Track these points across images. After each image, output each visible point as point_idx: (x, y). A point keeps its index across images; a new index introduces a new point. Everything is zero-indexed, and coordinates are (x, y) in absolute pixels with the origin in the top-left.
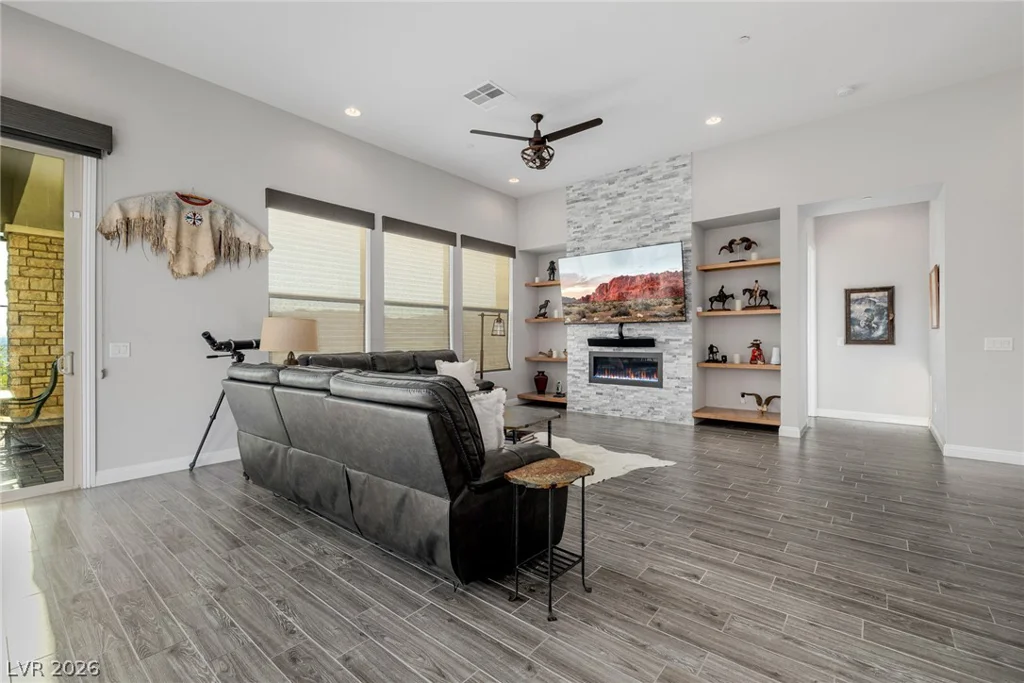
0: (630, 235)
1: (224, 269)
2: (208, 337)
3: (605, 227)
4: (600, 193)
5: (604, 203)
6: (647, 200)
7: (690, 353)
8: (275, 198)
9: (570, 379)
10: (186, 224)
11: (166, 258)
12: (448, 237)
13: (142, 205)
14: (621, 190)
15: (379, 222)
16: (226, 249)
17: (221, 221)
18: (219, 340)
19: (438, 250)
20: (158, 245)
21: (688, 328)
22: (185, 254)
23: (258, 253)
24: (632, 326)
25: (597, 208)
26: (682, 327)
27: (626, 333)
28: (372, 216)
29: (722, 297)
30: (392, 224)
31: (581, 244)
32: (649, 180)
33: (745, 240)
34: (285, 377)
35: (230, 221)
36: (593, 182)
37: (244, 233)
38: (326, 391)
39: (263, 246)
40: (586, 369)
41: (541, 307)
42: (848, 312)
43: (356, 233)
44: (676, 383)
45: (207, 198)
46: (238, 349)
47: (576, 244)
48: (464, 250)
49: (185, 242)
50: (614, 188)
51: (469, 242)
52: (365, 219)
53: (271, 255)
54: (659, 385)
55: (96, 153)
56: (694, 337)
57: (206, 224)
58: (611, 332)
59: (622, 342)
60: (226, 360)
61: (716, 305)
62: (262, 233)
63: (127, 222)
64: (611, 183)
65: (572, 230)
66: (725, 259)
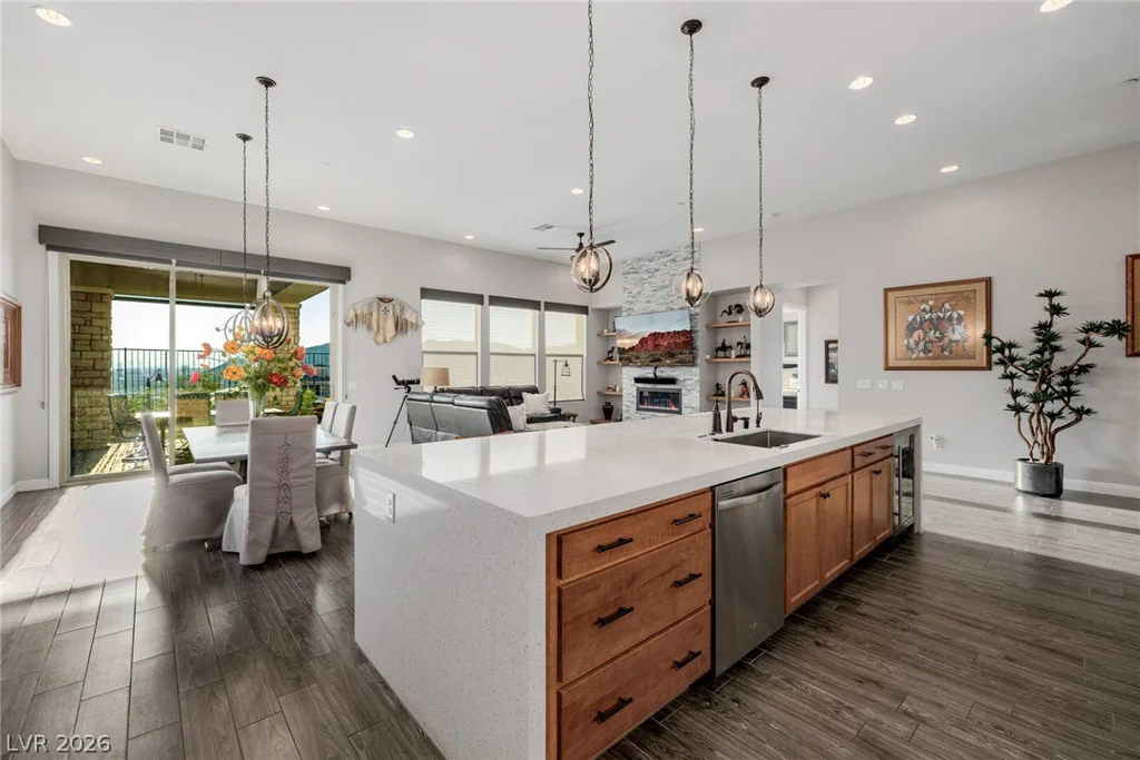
0: (663, 301)
1: (399, 337)
2: (394, 377)
3: (647, 294)
4: (644, 268)
5: (646, 276)
6: (673, 275)
7: (698, 389)
8: (426, 293)
9: (624, 408)
10: (382, 313)
11: (372, 334)
12: (534, 305)
13: (362, 307)
14: (657, 267)
15: (486, 300)
16: (401, 326)
17: (398, 310)
18: (400, 379)
19: (528, 315)
20: (370, 327)
21: (696, 370)
22: (381, 330)
23: (417, 327)
24: (662, 369)
25: (642, 279)
26: (693, 369)
27: (658, 374)
28: (482, 296)
29: (724, 348)
30: (495, 300)
31: (631, 306)
32: (674, 260)
33: (737, 306)
34: (435, 398)
35: (402, 310)
36: (639, 259)
37: (409, 316)
38: (453, 404)
39: (420, 323)
40: (635, 400)
41: (609, 352)
42: (827, 358)
43: (472, 308)
44: (689, 410)
45: (391, 297)
46: (407, 384)
47: (629, 306)
48: (547, 313)
49: (381, 325)
50: (652, 265)
51: (551, 306)
52: (477, 299)
53: (423, 327)
54: (680, 413)
55: (344, 282)
56: (701, 377)
57: (391, 313)
58: (648, 372)
59: (656, 380)
60: (402, 391)
61: (721, 353)
62: (419, 315)
63: (356, 315)
64: (651, 261)
65: (626, 295)
66: (724, 320)
